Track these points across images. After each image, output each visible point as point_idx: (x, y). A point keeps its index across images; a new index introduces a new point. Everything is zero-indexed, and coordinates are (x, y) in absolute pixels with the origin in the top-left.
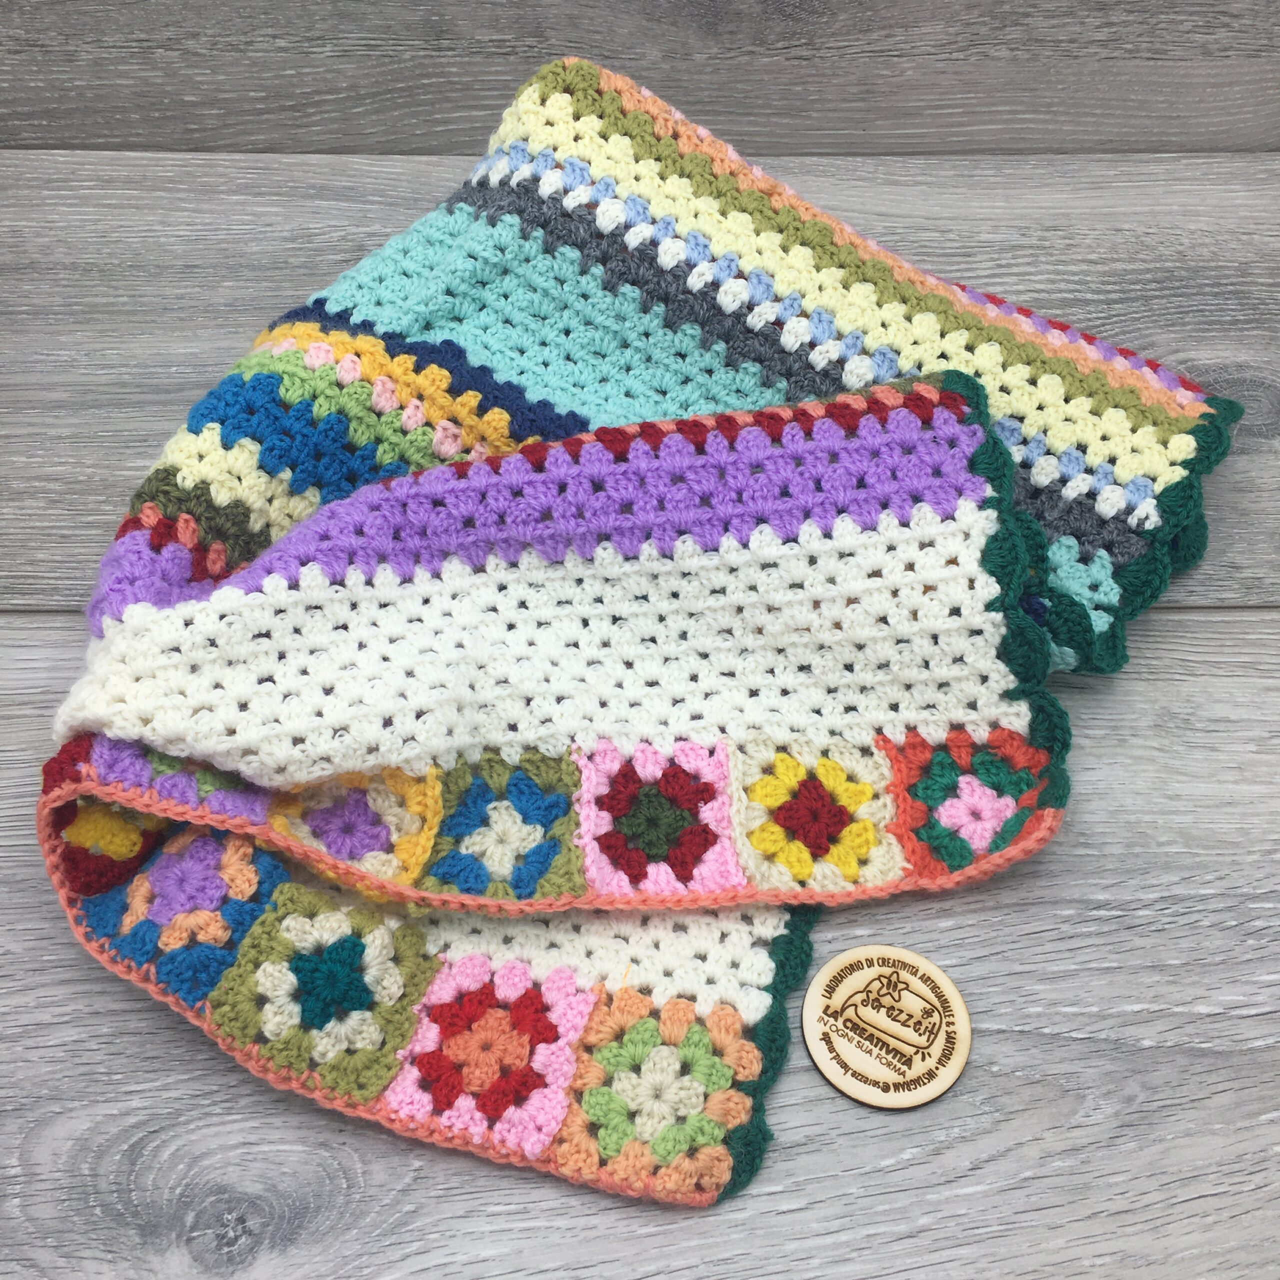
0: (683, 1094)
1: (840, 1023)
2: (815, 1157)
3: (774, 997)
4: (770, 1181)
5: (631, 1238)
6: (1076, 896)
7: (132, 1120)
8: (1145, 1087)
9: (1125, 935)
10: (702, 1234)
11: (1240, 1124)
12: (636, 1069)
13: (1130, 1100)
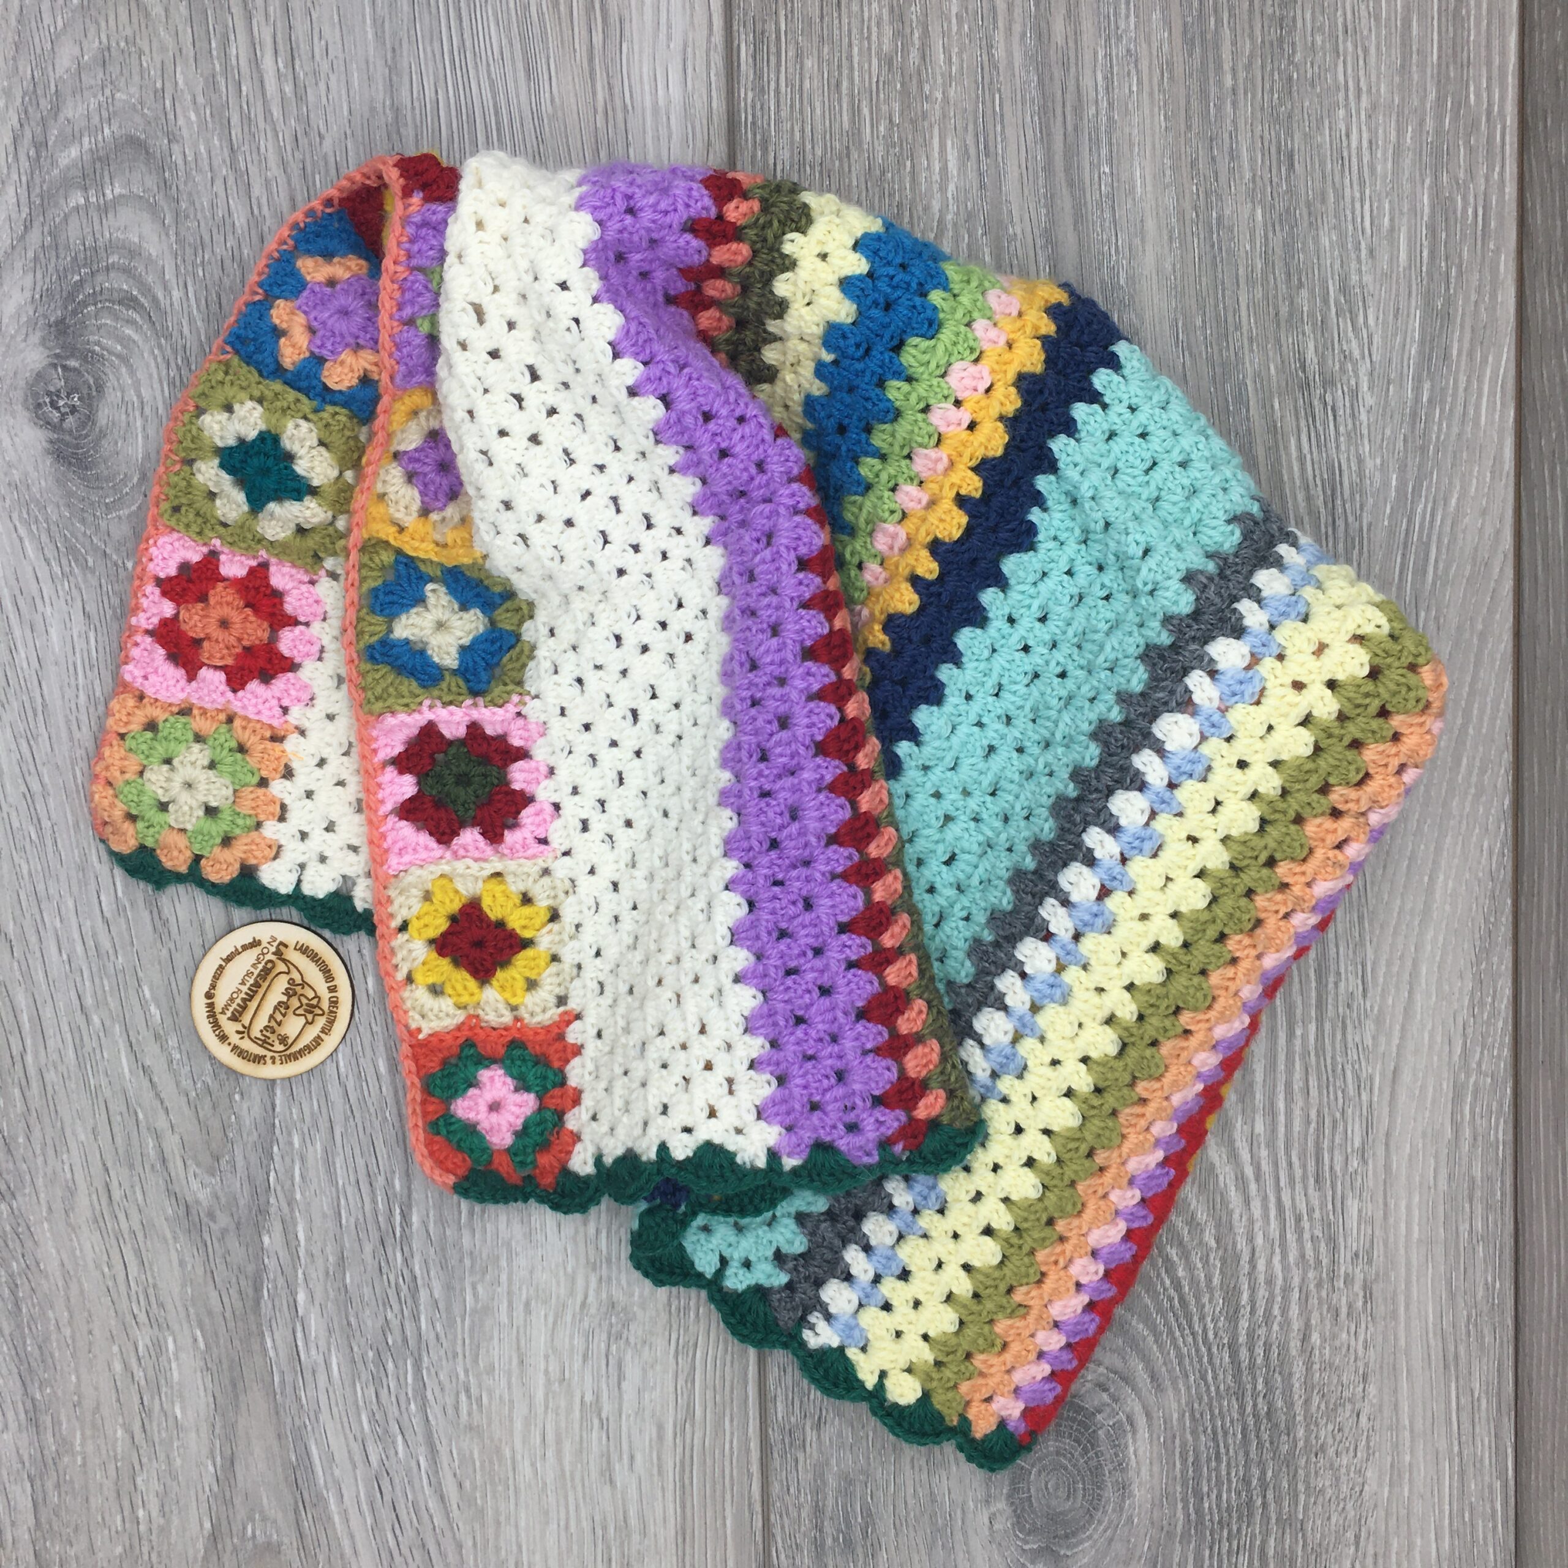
0: (186, 808)
1: (270, 957)
2: (150, 928)
3: (288, 896)
4: (126, 886)
5: (73, 762)
6: (415, 1195)
7: (160, 295)
8: (224, 1232)
9: (375, 1235)
10: (77, 824)
11: (192, 1311)
12: (212, 765)
13: (211, 1215)
